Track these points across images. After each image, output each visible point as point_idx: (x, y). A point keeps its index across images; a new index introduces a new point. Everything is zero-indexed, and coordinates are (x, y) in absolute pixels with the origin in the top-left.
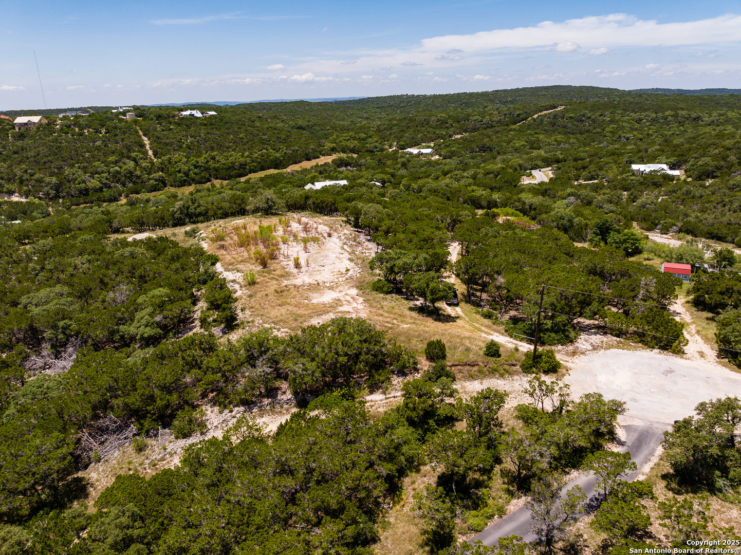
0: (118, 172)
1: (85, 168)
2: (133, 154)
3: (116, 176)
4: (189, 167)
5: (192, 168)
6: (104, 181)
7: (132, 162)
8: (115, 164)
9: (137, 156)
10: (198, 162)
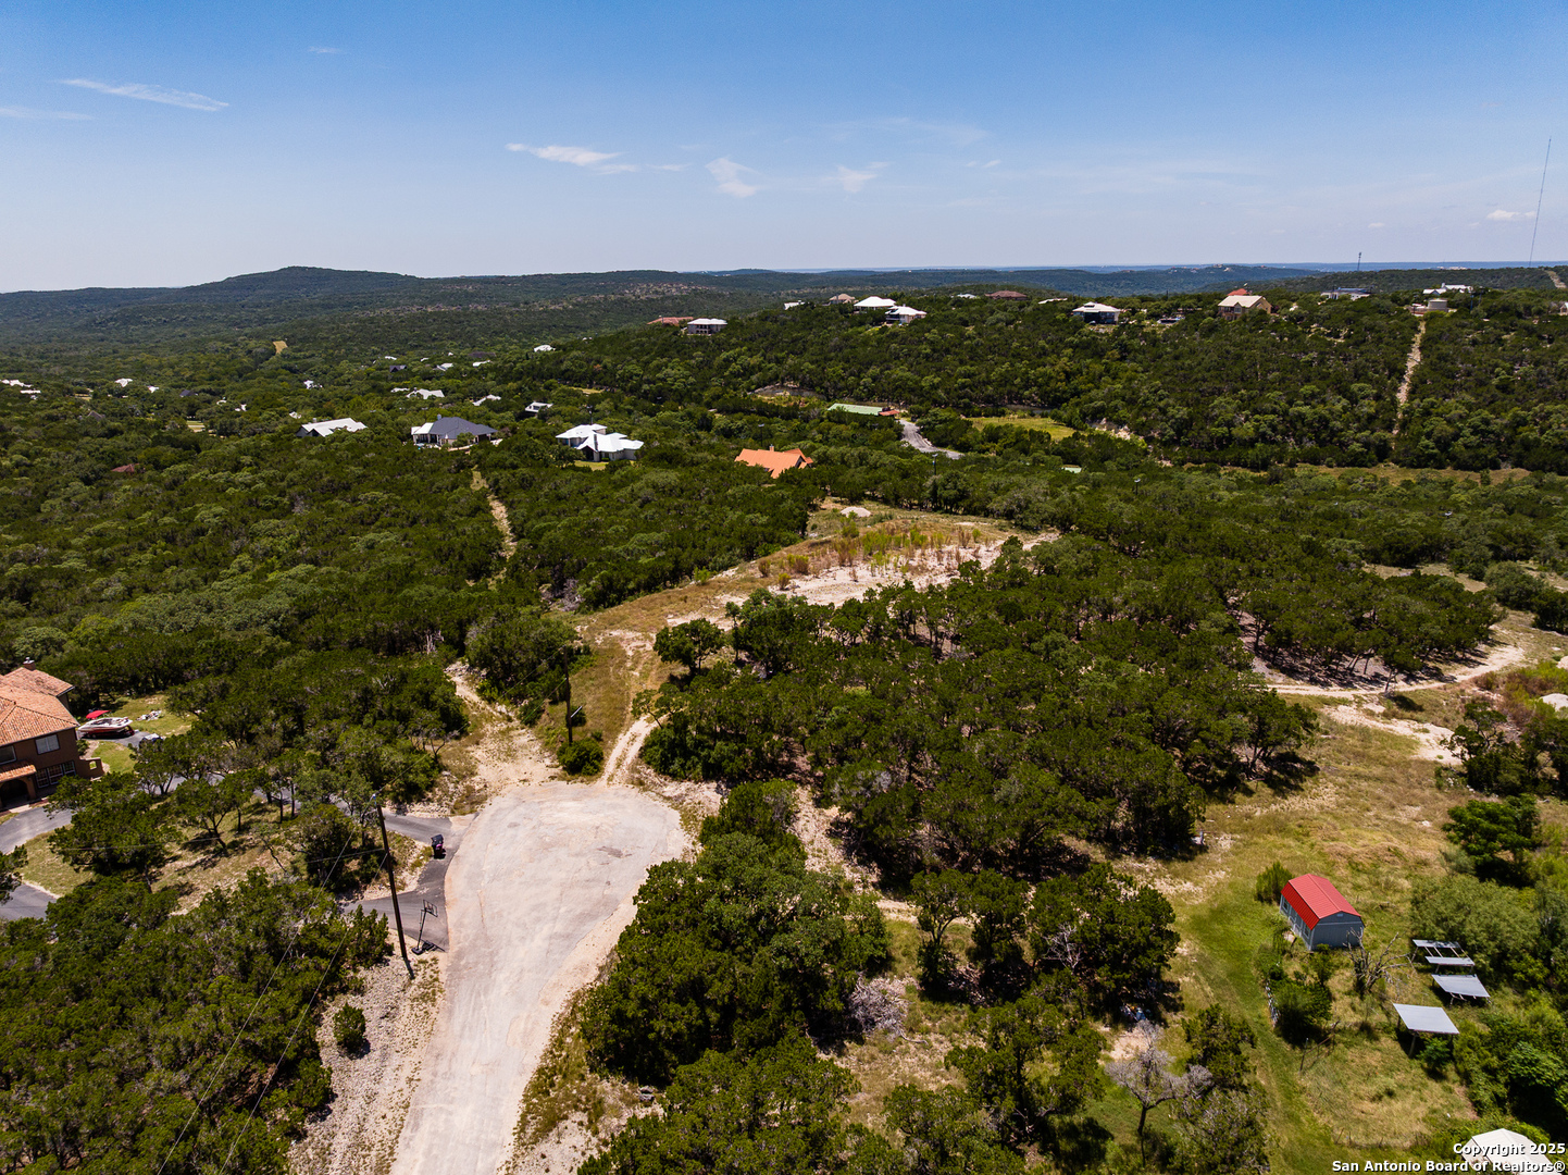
0: (1301, 417)
1: (1250, 399)
2: (1355, 387)
3: (1293, 424)
4: (1461, 429)
5: (1467, 431)
6: (1264, 428)
7: (1344, 402)
8: (1308, 399)
9: (1361, 390)
10: (1486, 422)
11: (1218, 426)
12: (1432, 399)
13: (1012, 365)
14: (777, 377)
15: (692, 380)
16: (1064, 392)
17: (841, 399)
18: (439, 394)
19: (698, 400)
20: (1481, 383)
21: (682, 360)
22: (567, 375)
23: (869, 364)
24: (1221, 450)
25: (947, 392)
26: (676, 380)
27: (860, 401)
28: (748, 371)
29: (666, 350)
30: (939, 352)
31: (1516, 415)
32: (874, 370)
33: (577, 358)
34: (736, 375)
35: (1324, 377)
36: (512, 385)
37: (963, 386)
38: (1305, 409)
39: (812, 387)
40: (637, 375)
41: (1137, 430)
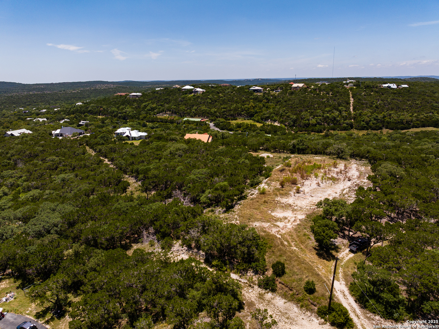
0: (328, 117)
1: (312, 112)
2: (340, 108)
3: (326, 119)
4: (371, 119)
5: (372, 119)
6: (318, 121)
7: (338, 112)
8: (328, 112)
9: (342, 109)
10: (377, 117)
11: (306, 121)
12: (361, 111)
13: (236, 105)
14: (163, 111)
15: (135, 112)
16: (253, 112)
17: (186, 117)
18: (45, 119)
19: (138, 119)
20: (371, 106)
21: (130, 106)
22: (90, 112)
23: (193, 106)
24: (308, 128)
25: (220, 113)
26: (130, 112)
27: (192, 117)
28: (153, 109)
29: (124, 103)
30: (213, 102)
31: (384, 115)
32: (195, 107)
33: (93, 106)
34: (149, 110)
35: (330, 106)
36: (72, 116)
37: (224, 112)
38: (328, 115)
39: (176, 113)
40: (116, 111)
41: (281, 122)
